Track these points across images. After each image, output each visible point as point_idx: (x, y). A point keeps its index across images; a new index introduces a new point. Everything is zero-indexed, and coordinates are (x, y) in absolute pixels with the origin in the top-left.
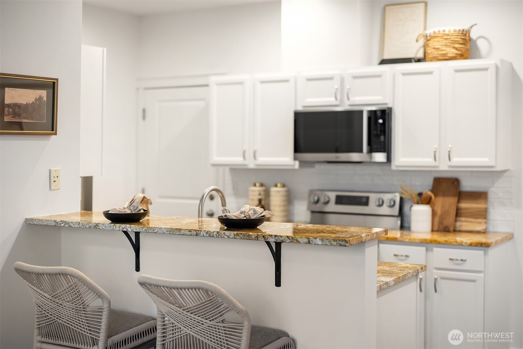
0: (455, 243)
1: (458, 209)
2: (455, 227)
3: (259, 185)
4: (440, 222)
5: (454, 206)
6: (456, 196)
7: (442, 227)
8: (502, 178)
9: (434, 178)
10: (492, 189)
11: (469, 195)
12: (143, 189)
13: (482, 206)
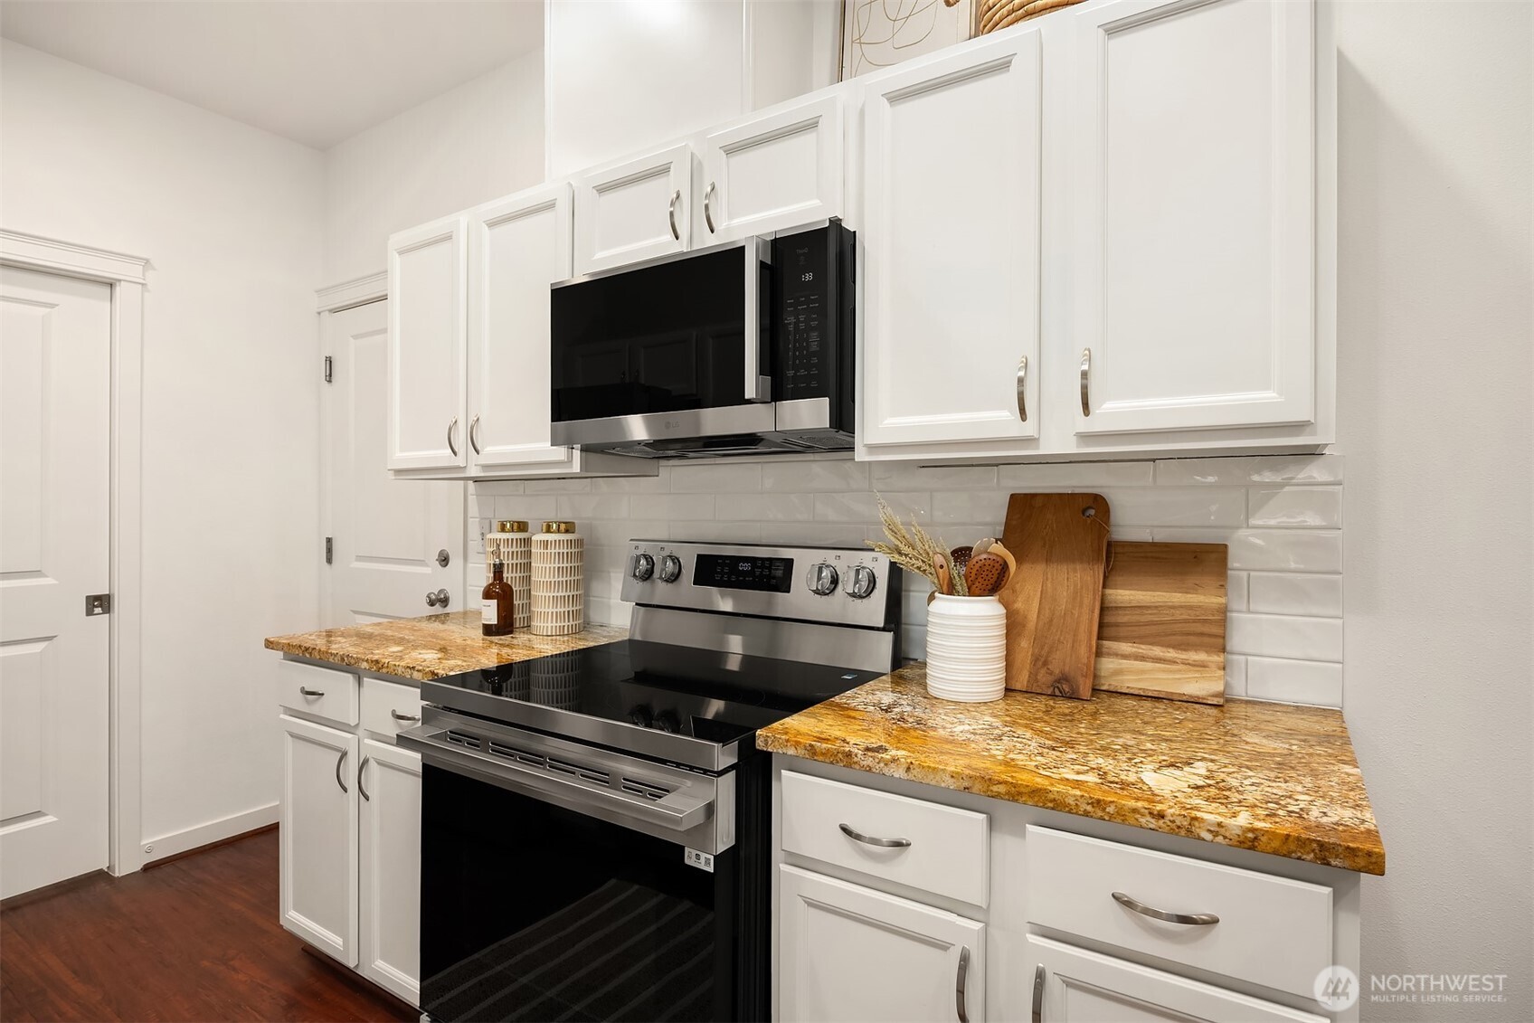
1: (1105, 610)
2: (1096, 676)
3: (512, 526)
4: (1036, 660)
5: (1091, 596)
6: (1098, 560)
7: (1043, 677)
8: (1287, 489)
9: (1012, 495)
10: (1242, 533)
11: (1152, 557)
12: (329, 541)
13: (1203, 598)
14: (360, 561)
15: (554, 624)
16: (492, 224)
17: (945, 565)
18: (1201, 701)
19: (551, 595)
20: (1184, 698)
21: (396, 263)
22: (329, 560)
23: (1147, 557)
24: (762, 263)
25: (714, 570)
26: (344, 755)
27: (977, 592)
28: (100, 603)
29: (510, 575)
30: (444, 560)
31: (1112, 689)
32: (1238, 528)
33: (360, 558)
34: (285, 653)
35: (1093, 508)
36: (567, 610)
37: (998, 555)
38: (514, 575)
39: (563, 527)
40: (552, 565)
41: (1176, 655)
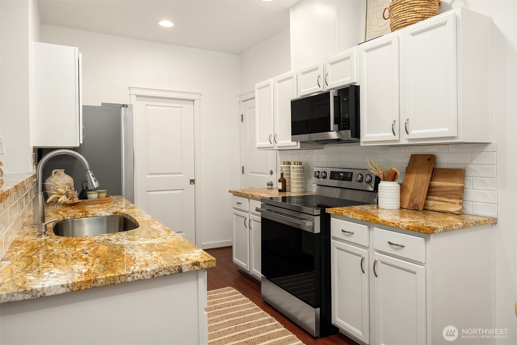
0: (392, 225)
1: (430, 187)
2: (425, 205)
3: (286, 163)
4: (410, 200)
5: (426, 183)
6: (429, 173)
7: (412, 205)
8: (482, 153)
9: (412, 155)
10: (471, 166)
11: (444, 173)
12: (243, 167)
13: (457, 184)
14: (251, 173)
15: (296, 190)
16: (279, 82)
17: (382, 173)
18: (453, 213)
19: (295, 182)
20: (450, 212)
21: (257, 92)
22: (243, 173)
23: (443, 173)
24: (334, 96)
25: (334, 175)
26: (246, 219)
27: (389, 180)
28: (192, 181)
29: (286, 176)
30: (271, 173)
31: (432, 209)
32: (469, 164)
33: (251, 172)
34: (233, 194)
35: (431, 159)
36: (299, 186)
37: (394, 171)
38: (287, 176)
39: (299, 163)
40: (295, 174)
41: (448, 200)
